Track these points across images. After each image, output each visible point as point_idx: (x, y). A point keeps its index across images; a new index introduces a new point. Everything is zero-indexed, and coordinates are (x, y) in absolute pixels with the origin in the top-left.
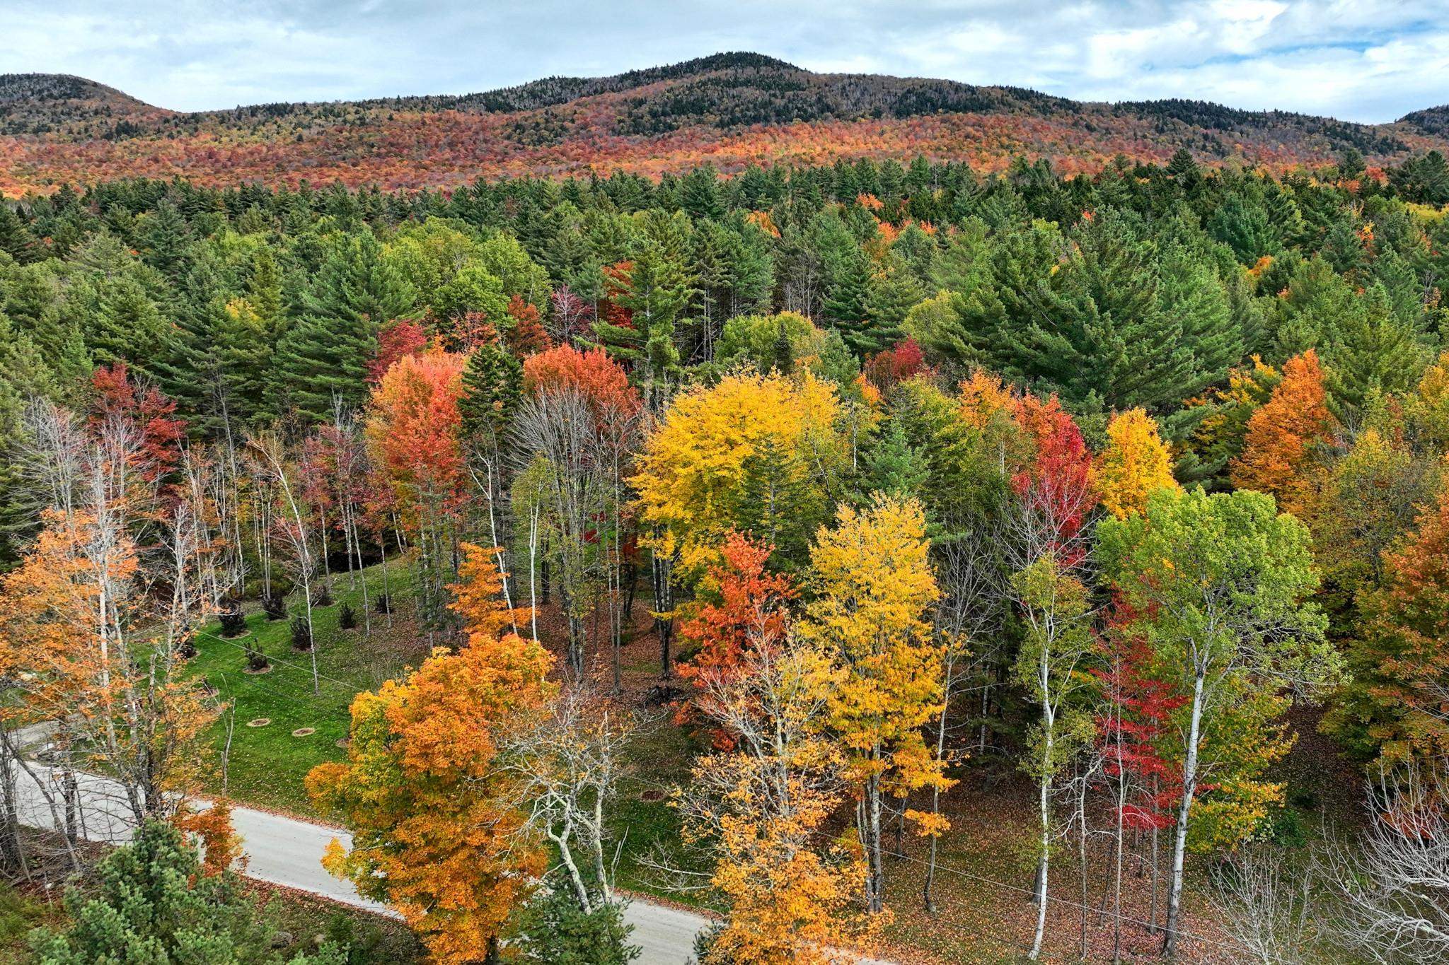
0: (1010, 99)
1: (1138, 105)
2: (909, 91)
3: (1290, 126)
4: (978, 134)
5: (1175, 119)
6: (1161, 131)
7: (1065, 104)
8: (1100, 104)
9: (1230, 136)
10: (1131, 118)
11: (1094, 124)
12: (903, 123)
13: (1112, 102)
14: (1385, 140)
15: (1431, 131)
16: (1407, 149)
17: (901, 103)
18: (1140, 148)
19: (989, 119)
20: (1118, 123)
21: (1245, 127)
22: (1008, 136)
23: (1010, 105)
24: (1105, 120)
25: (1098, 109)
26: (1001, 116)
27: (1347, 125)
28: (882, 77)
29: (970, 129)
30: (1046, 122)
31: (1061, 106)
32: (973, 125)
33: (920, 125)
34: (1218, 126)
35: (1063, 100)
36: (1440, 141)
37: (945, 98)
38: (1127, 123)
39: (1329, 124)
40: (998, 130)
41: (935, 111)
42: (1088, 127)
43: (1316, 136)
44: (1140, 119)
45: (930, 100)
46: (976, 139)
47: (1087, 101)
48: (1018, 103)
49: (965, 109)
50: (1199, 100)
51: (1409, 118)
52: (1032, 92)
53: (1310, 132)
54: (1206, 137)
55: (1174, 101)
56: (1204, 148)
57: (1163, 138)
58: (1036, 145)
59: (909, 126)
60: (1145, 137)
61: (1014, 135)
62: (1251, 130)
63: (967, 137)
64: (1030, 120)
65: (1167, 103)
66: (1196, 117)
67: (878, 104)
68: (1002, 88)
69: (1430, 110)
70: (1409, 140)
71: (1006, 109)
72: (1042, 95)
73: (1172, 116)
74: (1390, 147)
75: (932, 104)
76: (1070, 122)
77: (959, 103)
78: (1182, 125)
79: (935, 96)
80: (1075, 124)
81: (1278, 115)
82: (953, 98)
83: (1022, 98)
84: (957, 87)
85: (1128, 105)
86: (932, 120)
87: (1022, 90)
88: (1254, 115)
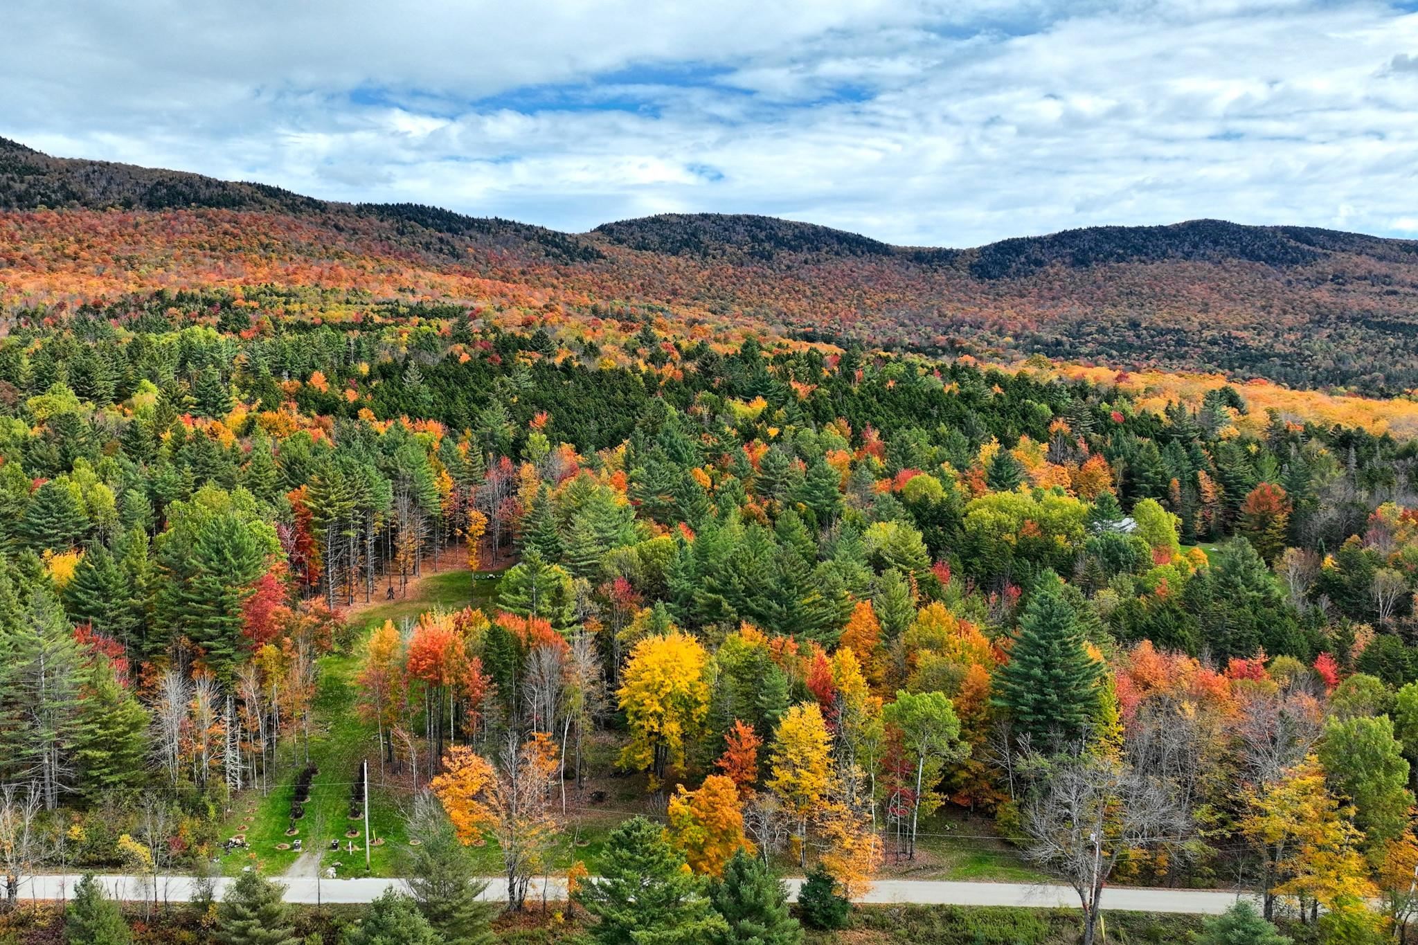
0: (259, 195)
1: (377, 207)
2: (158, 183)
3: (510, 234)
4: (235, 231)
5: (412, 223)
6: (402, 233)
7: (311, 203)
8: (343, 204)
9: (463, 240)
10: (373, 218)
11: (341, 223)
12: (157, 216)
13: (354, 203)
14: (586, 248)
15: (620, 242)
16: (604, 258)
17: (152, 195)
18: (386, 248)
19: (244, 216)
20: (362, 224)
21: (473, 233)
22: (266, 235)
23: (261, 203)
24: (351, 220)
25: (342, 209)
26: (254, 214)
27: (556, 234)
28: (127, 167)
29: (227, 226)
30: (297, 222)
31: (308, 205)
32: (229, 222)
33: (176, 219)
34: (450, 230)
35: (309, 198)
36: (628, 250)
37: (197, 192)
38: (371, 224)
39: (541, 233)
40: (254, 228)
41: (188, 205)
42: (336, 226)
43: (533, 244)
44: (382, 221)
45: (181, 193)
46: (235, 236)
47: (331, 200)
48: (267, 200)
49: (218, 205)
50: (431, 206)
51: (602, 228)
52: (279, 189)
53: (527, 239)
54: (441, 240)
55: (409, 205)
56: (441, 250)
57: (404, 240)
58: (294, 245)
59: (163, 219)
60: (389, 238)
61: (271, 234)
62: (479, 236)
63: (225, 233)
64: (282, 217)
65: (403, 206)
66: (430, 221)
67: (127, 194)
68: (249, 185)
69: (617, 223)
70: (604, 248)
71: (257, 206)
72: (289, 193)
73: (409, 219)
74: (591, 255)
75: (185, 198)
76: (320, 221)
77: (211, 198)
78: (419, 228)
79: (186, 190)
80: (324, 224)
81: (499, 222)
82: (204, 193)
83: (271, 195)
84: (209, 183)
85: (369, 207)
86: (186, 214)
87: (270, 187)
88: (478, 221)
